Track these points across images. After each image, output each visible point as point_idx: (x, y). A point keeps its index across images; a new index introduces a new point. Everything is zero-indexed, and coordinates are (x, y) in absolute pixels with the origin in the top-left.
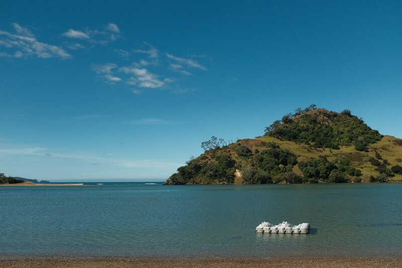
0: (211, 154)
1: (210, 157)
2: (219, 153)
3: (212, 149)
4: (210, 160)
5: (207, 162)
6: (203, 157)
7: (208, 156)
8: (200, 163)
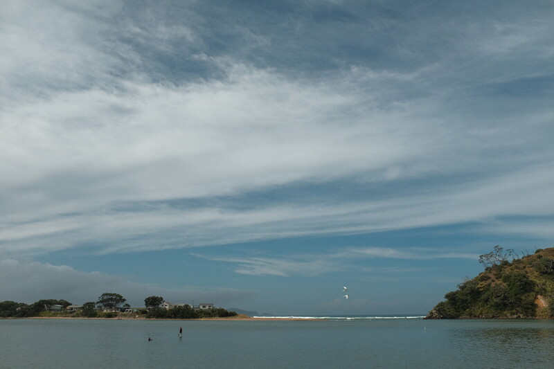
0: (494, 272)
1: (493, 277)
2: (507, 271)
3: (496, 265)
4: (494, 281)
5: (489, 285)
6: (483, 278)
7: (491, 275)
8: (479, 286)
